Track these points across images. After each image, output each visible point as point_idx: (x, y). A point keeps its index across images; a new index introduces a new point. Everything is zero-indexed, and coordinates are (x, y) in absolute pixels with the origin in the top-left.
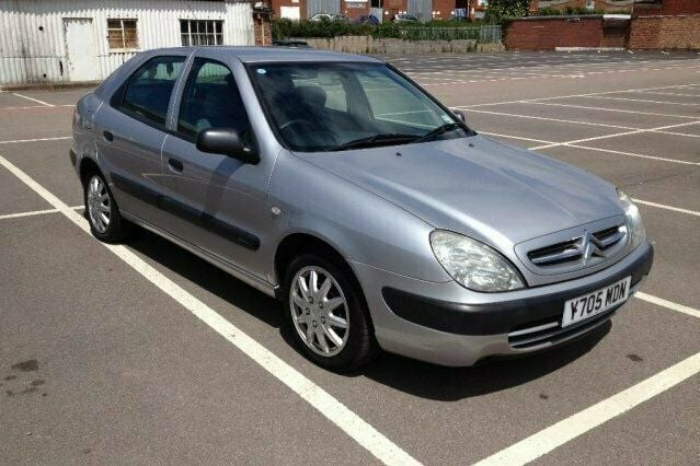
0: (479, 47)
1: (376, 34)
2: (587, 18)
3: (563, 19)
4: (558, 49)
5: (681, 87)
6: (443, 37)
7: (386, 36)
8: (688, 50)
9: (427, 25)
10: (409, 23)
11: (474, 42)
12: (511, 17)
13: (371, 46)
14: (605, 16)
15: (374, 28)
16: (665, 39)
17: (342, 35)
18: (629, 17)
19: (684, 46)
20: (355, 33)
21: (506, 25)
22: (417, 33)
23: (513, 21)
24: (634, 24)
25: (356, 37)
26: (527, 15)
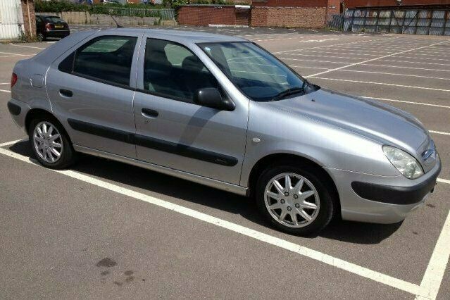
0: (162, 22)
1: (91, 11)
2: (225, 7)
3: (211, 7)
4: (210, 25)
5: (300, 50)
6: (137, 15)
7: (98, 13)
8: (283, 27)
9: (126, 6)
10: (114, 5)
11: (158, 19)
12: (179, 4)
13: (88, 19)
14: (237, 6)
15: (90, 7)
16: (270, 21)
17: (67, 11)
18: (249, 7)
19: (281, 25)
20: (76, 10)
21: (177, 9)
22: (119, 12)
23: (181, 7)
24: (253, 11)
25: (77, 13)
26: (189, 3)
